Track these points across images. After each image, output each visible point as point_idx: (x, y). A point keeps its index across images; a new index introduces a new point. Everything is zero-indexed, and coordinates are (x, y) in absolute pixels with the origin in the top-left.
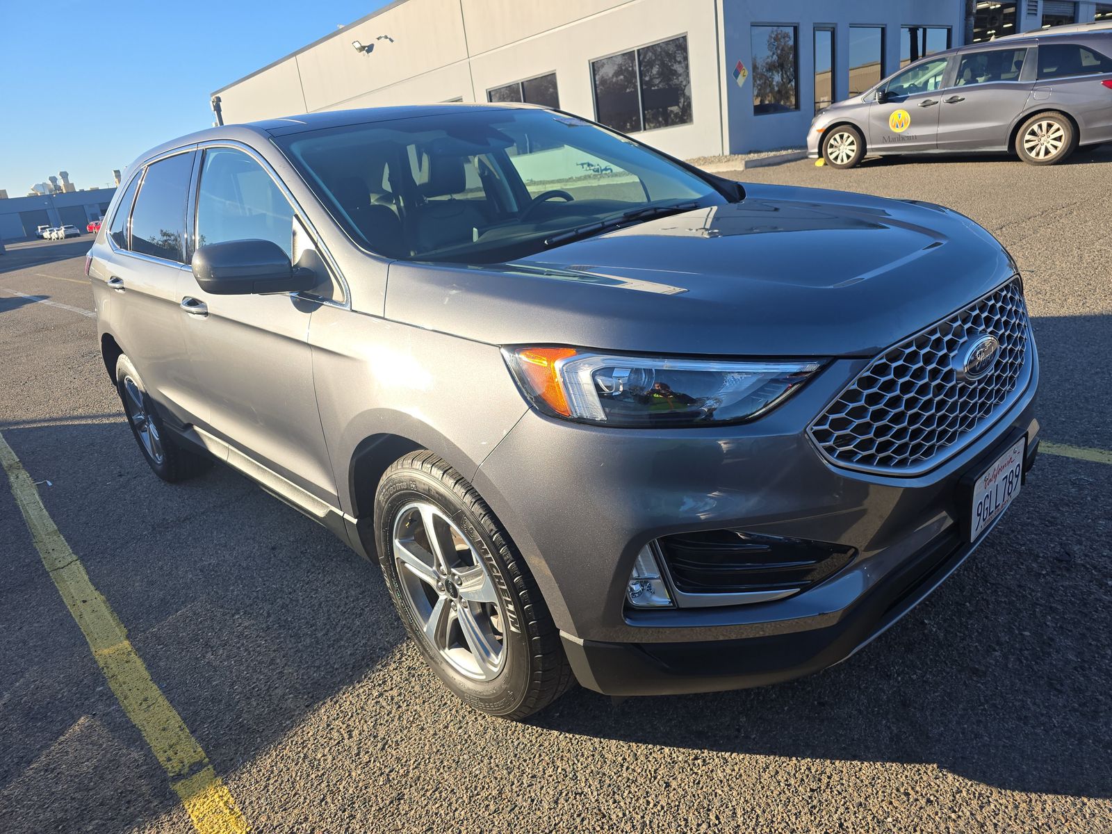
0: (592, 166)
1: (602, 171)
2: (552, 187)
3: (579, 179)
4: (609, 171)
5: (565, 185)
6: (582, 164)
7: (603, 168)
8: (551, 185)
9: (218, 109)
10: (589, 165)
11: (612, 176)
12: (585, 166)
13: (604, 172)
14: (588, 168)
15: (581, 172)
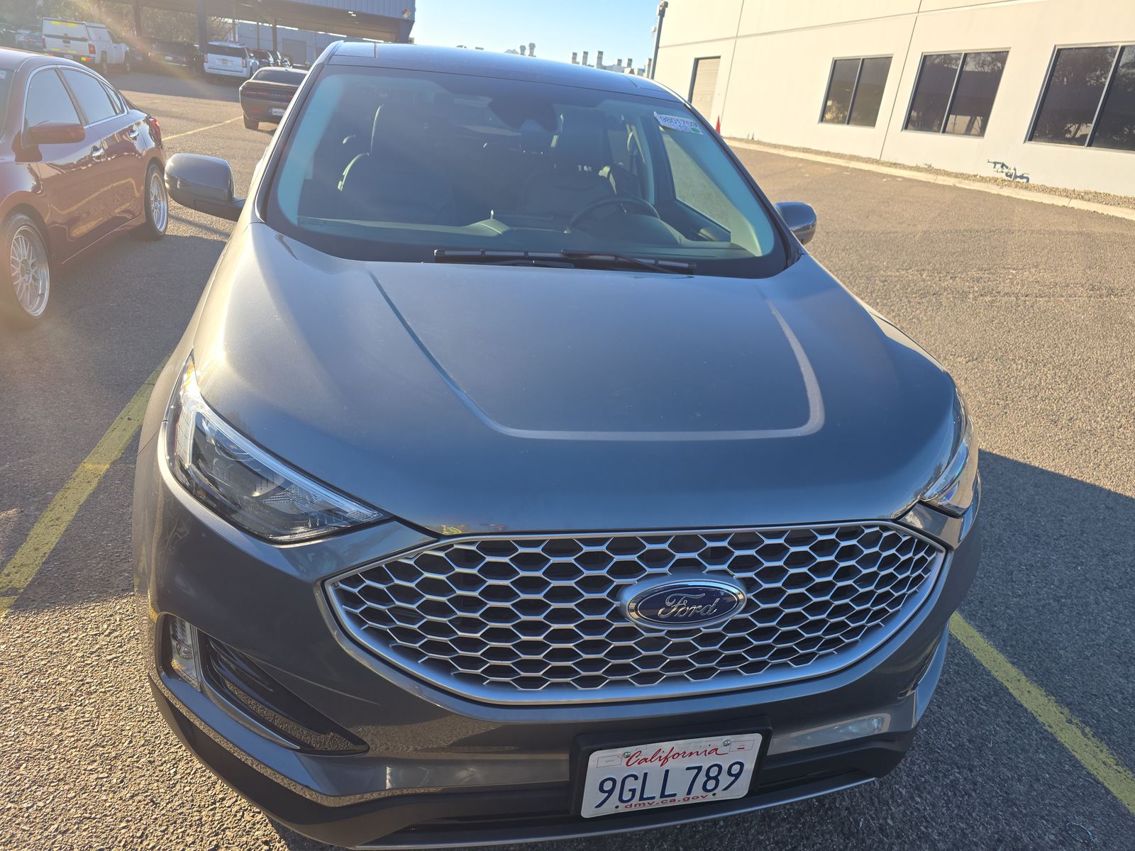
0: (1007, 168)
1: (1016, 177)
2: (944, 181)
3: (983, 179)
4: (1025, 180)
5: (960, 183)
6: (995, 163)
7: (1018, 174)
8: (945, 178)
9: (662, 14)
10: (1003, 165)
11: (1026, 188)
12: (998, 166)
13: (1018, 180)
14: (1000, 170)
15: (989, 172)
